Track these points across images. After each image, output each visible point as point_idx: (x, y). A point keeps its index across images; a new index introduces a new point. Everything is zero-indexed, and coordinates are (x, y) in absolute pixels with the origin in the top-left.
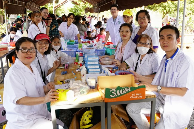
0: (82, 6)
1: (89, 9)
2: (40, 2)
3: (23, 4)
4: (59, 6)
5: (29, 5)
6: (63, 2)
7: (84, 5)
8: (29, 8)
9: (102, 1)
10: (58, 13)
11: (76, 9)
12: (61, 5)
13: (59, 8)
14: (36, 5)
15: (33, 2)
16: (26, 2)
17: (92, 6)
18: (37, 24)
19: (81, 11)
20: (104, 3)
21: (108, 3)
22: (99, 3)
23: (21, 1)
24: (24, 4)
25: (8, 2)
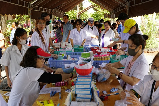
0: (101, 12)
1: (107, 15)
2: (64, 9)
3: (48, 11)
4: (82, 12)
5: (54, 11)
6: (86, 9)
7: (102, 12)
8: (55, 14)
9: (117, 8)
11: (97, 15)
12: (83, 11)
13: (83, 14)
14: (61, 12)
15: (58, 9)
16: (52, 9)
17: (109, 12)
18: (40, 31)
19: (101, 17)
20: (118, 10)
21: (122, 10)
22: (114, 10)
23: (47, 8)
24: (50, 11)
25: (33, 9)
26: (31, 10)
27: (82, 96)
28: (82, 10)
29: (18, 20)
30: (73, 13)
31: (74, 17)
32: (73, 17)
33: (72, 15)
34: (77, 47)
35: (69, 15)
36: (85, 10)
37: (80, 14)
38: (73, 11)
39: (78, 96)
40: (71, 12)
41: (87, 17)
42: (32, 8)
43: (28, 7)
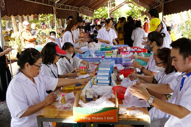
0: (135, 10)
2: (93, 7)
3: (75, 9)
4: (114, 10)
5: (82, 9)
7: (137, 9)
8: (82, 12)
9: (153, 4)
10: (116, 16)
11: (133, 12)
12: (116, 8)
13: (116, 11)
14: (90, 9)
15: (86, 6)
16: (79, 7)
17: (145, 10)
19: (138, 14)
20: (154, 7)
22: (150, 6)
23: (73, 6)
24: (77, 9)
25: (58, 8)
26: (56, 9)
27: (102, 82)
28: (114, 7)
29: (43, 20)
30: (104, 10)
31: (106, 16)
32: (104, 16)
33: (103, 13)
34: (104, 47)
35: (100, 12)
36: (118, 7)
37: (112, 12)
38: (105, 8)
39: (99, 81)
40: (101, 10)
41: (120, 14)
42: (57, 6)
43: (52, 6)
